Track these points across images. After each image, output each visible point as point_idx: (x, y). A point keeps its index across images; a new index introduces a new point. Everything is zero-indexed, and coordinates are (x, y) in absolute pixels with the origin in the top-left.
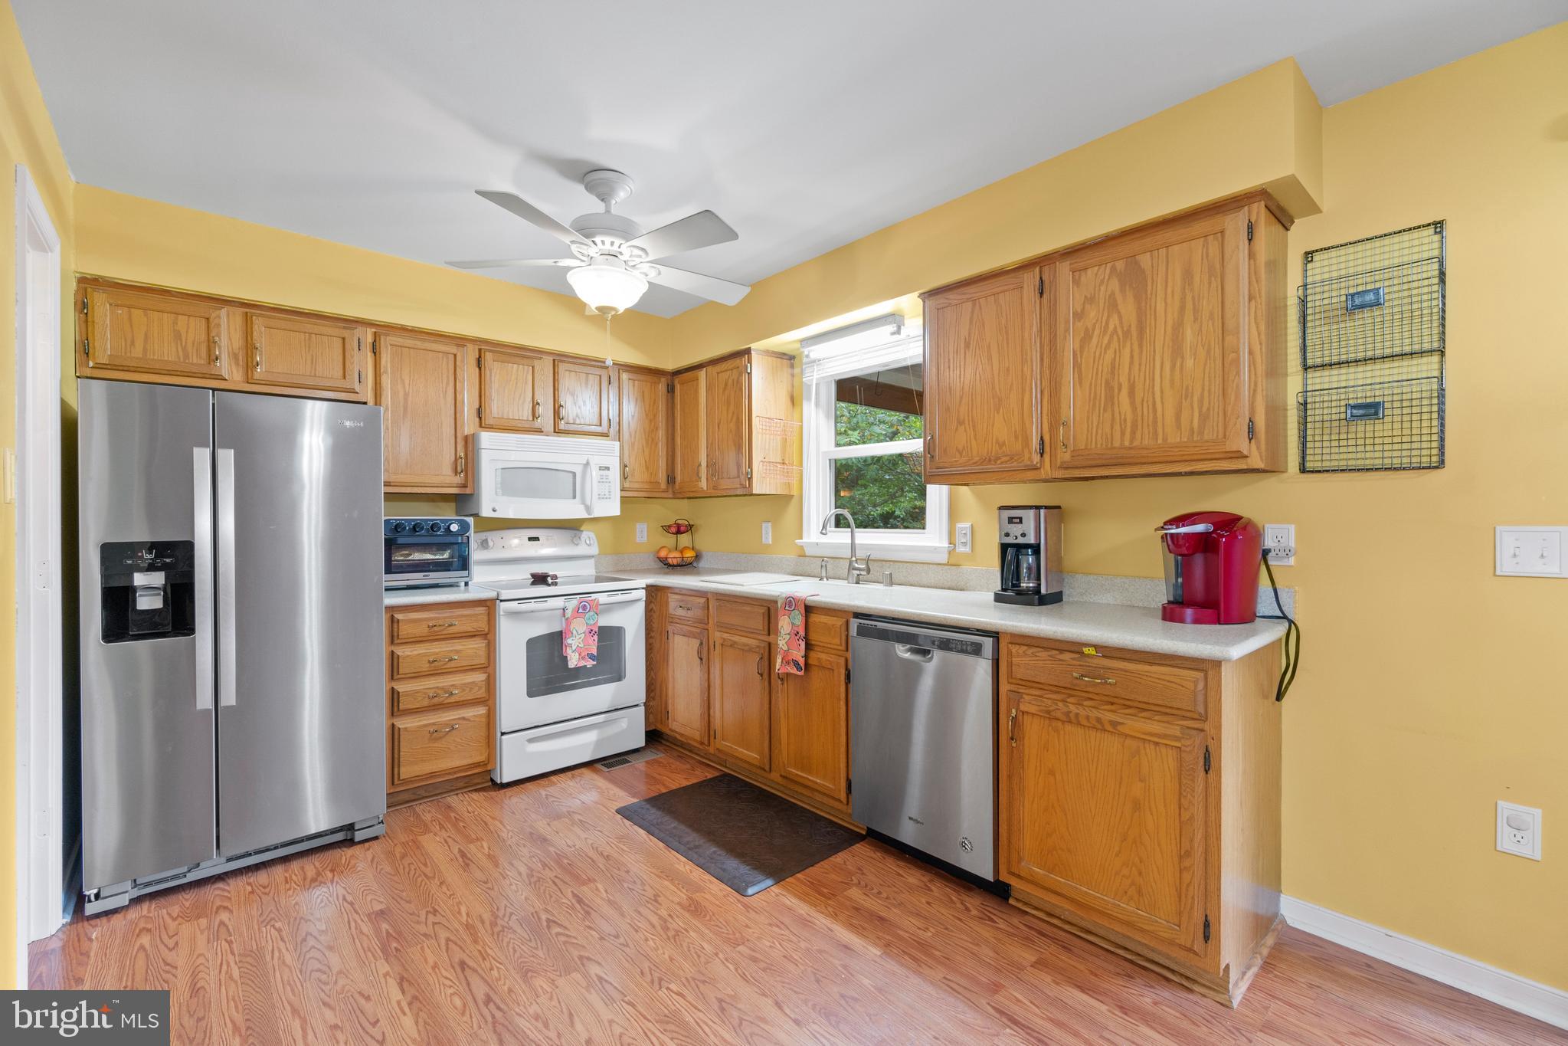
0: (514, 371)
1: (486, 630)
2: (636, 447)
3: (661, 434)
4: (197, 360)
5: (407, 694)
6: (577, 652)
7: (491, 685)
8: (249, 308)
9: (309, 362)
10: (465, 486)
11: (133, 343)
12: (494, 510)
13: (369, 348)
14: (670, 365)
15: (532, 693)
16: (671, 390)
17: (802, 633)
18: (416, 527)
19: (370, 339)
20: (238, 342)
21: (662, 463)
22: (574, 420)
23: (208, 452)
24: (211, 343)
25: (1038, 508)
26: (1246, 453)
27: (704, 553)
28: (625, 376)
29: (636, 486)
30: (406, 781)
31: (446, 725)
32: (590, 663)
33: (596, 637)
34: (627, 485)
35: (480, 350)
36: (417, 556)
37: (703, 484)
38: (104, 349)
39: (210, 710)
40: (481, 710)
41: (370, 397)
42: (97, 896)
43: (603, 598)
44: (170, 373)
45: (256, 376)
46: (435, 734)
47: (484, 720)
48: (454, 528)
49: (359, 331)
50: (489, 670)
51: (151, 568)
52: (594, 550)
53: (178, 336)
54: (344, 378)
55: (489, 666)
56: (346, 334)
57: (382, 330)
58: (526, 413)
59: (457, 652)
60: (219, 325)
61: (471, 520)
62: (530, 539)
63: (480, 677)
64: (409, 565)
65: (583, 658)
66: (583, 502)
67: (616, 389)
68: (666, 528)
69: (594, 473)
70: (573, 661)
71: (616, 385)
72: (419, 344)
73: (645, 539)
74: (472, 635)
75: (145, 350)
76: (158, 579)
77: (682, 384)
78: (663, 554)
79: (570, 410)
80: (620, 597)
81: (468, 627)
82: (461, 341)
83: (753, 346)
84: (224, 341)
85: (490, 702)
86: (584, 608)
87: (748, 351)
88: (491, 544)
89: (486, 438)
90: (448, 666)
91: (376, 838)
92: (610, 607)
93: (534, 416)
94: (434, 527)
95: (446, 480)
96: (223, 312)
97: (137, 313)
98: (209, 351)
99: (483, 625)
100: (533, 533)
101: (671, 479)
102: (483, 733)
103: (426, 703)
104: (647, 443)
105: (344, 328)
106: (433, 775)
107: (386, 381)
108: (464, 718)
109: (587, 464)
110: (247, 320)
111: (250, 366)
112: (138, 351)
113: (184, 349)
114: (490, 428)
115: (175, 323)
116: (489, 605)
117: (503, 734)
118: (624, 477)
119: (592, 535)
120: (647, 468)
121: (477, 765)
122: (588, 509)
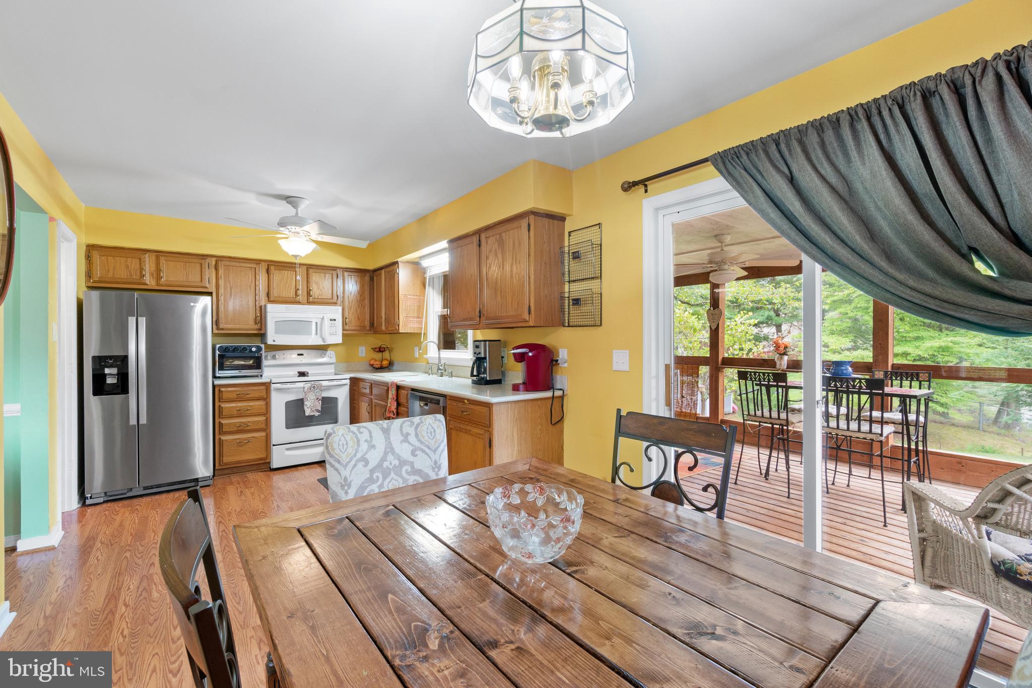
0: (286, 274)
1: (265, 397)
2: (352, 309)
3: (367, 302)
4: (136, 276)
5: (226, 424)
6: (311, 407)
7: (268, 422)
8: (158, 253)
9: (185, 275)
10: (260, 329)
11: (108, 271)
12: (274, 341)
13: (213, 267)
14: (371, 267)
15: (288, 427)
16: (372, 279)
17: (395, 398)
18: (235, 349)
19: (214, 263)
20: (153, 268)
21: (367, 317)
22: (318, 296)
23: (135, 318)
24: (141, 269)
25: (485, 341)
26: (528, 320)
27: (395, 362)
28: (346, 274)
29: (353, 328)
30: (226, 464)
31: (245, 439)
32: (317, 414)
33: (320, 402)
34: (347, 328)
35: (268, 265)
36: (237, 362)
37: (383, 328)
38: (98, 273)
39: (135, 425)
40: (263, 434)
41: (214, 290)
42: (91, 498)
43: (324, 383)
44: (124, 283)
45: (161, 283)
46: (240, 443)
47: (264, 438)
48: (254, 349)
49: (208, 260)
50: (267, 415)
51: (111, 366)
52: (334, 360)
53: (127, 267)
54: (201, 281)
55: (267, 413)
56: (203, 261)
57: (219, 259)
58: (292, 294)
59: (251, 406)
60: (145, 261)
61: (263, 346)
62: (298, 355)
63: (263, 418)
64: (231, 367)
65: (313, 411)
66: (321, 337)
67: (342, 281)
68: (374, 349)
69: (326, 323)
70: (308, 412)
71: (342, 278)
72: (237, 264)
73: (364, 355)
74: (258, 399)
75: (114, 273)
76: (114, 371)
77: (376, 276)
78: (372, 363)
79: (315, 292)
80: (335, 383)
81: (256, 395)
82: (258, 262)
83: (399, 260)
84: (147, 268)
85: (268, 431)
86: (314, 387)
87: (397, 262)
88: (277, 357)
89: (270, 307)
90: (246, 412)
91: (209, 486)
92: (329, 388)
93: (296, 295)
94: (244, 349)
95: (251, 327)
96: (147, 255)
97: (110, 258)
98: (141, 272)
99: (264, 394)
100: (300, 352)
101: (372, 324)
102: (264, 444)
103: (235, 429)
104: (359, 306)
105: (202, 259)
106: (239, 462)
107: (221, 282)
108: (254, 437)
109: (323, 318)
110: (158, 258)
111: (159, 278)
112: (110, 275)
113: (130, 272)
114: (273, 302)
115: (126, 261)
116: (267, 386)
117: (274, 445)
118: (344, 323)
119: (333, 353)
120: (359, 319)
121: (261, 459)
122: (323, 340)
